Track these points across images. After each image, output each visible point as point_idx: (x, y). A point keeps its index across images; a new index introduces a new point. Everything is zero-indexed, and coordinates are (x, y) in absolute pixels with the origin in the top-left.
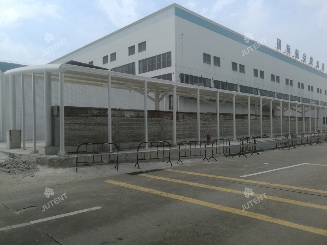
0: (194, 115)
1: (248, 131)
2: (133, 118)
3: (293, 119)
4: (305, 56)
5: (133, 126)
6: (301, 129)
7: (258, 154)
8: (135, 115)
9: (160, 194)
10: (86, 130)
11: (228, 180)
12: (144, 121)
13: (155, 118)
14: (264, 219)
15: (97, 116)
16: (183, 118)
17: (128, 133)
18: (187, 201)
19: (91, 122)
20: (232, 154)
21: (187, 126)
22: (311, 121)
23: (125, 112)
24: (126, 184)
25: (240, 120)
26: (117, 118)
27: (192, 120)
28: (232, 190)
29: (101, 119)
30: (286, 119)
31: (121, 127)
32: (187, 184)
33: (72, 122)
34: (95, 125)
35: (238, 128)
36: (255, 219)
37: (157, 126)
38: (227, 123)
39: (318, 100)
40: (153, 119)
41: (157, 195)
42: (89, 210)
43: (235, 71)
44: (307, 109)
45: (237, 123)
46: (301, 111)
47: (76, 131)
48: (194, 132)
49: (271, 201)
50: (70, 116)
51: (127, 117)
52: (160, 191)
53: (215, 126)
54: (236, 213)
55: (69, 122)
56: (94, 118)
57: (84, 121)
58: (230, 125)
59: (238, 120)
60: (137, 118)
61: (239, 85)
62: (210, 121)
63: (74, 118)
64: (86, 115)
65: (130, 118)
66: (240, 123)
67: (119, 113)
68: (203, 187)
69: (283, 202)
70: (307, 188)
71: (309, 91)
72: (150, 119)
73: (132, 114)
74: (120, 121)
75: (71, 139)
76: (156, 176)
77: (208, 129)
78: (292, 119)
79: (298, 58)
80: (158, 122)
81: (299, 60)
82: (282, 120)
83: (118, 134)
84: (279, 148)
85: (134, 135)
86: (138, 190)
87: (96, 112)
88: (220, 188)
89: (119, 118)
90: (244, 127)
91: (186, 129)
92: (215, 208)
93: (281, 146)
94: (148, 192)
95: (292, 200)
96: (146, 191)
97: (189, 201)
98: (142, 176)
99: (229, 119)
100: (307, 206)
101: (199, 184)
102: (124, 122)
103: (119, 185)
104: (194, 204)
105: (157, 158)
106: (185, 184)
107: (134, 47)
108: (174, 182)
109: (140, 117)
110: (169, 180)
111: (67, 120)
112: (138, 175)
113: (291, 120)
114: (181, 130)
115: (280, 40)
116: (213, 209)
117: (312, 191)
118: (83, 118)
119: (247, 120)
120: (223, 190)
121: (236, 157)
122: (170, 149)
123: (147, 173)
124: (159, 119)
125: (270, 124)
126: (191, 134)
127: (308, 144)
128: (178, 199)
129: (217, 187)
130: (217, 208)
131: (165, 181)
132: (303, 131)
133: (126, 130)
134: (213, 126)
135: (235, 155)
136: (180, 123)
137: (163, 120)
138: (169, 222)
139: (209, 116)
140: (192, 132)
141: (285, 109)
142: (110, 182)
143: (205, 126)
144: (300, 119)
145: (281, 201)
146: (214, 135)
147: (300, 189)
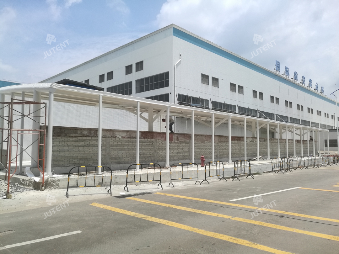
0: (188, 136)
1: (244, 154)
2: (124, 139)
3: (292, 142)
4: (304, 78)
5: (125, 147)
6: (300, 152)
7: (253, 177)
8: (127, 136)
9: (145, 218)
10: (75, 151)
11: (217, 203)
12: (136, 142)
13: (148, 138)
14: (244, 244)
15: (87, 136)
16: (178, 140)
17: (119, 154)
18: (171, 225)
19: (81, 143)
20: (226, 177)
21: (181, 148)
22: (309, 143)
23: (116, 133)
24: (111, 207)
25: (236, 142)
26: (108, 139)
27: (186, 141)
28: (218, 214)
29: (91, 139)
30: (284, 141)
31: (112, 148)
32: (174, 208)
33: (61, 143)
34: (85, 146)
35: (235, 150)
36: (235, 243)
37: (150, 147)
38: (223, 145)
39: (318, 123)
40: (146, 140)
41: (141, 219)
42: (69, 235)
43: (234, 92)
44: (305, 131)
45: (233, 145)
46: (299, 134)
47: (65, 152)
48: (189, 154)
49: (255, 225)
50: (59, 136)
51: (118, 138)
52: (144, 215)
53: (210, 148)
54: (218, 238)
55: (58, 143)
56: (84, 138)
57: (73, 141)
58: (226, 147)
59: (234, 142)
60: (130, 139)
61: (237, 106)
62: (205, 143)
63: (63, 138)
64: (76, 135)
65: (122, 139)
66: (236, 145)
67: (110, 134)
68: (190, 211)
69: (267, 227)
70: (294, 212)
71: (308, 113)
72: (143, 140)
73: (124, 135)
74: (111, 142)
75: (59, 160)
76: (144, 200)
77: (203, 151)
78: (290, 141)
79: (297, 80)
80: (151, 144)
81: (298, 82)
82: (280, 142)
83: (109, 155)
84: (275, 171)
85: (125, 156)
86: (123, 214)
87: (86, 133)
88: (207, 212)
89: (110, 139)
90: (241, 149)
91: (180, 151)
92: (197, 232)
93: (277, 169)
94: (133, 216)
95: (275, 225)
96: (131, 215)
97: (172, 226)
98: (129, 200)
99: (225, 141)
100: (289, 230)
101: (187, 208)
102: (116, 143)
103: (104, 208)
104: (177, 228)
105: (147, 181)
106: (172, 208)
107: (131, 66)
108: (161, 206)
109: (132, 138)
110: (157, 204)
111: (55, 140)
112: (126, 198)
113: (289, 143)
114: (175, 151)
115: (279, 63)
116: (195, 233)
117: (297, 215)
118: (73, 138)
119: (243, 142)
120: (209, 214)
121: (230, 180)
122: (161, 171)
123: (135, 196)
124: (152, 140)
125: (267, 146)
126: (186, 155)
127: (305, 168)
128: (162, 223)
129: (204, 212)
130: (199, 233)
131: (152, 204)
132: (301, 154)
133: (117, 151)
134: (208, 148)
135: (229, 178)
136: (175, 144)
137: (156, 141)
138: (148, 247)
139: (204, 138)
140: (186, 154)
141: (283, 131)
142: (95, 206)
143: (200, 148)
144: (298, 141)
145: (265, 225)
146: (209, 157)
147: (286, 214)
